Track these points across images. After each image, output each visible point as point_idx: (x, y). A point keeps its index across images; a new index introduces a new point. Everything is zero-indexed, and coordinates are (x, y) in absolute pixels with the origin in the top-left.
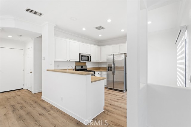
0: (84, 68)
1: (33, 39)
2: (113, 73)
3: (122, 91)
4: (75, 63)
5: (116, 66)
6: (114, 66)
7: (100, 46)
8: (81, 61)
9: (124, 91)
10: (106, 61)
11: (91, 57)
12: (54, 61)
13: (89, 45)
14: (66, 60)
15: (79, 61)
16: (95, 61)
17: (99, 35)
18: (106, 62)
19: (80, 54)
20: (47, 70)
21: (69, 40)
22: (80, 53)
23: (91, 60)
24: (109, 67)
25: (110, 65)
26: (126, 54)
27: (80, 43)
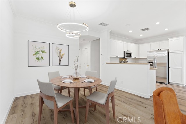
1: (90, 42)
4: (119, 59)
5: (157, 62)
6: (155, 61)
8: (126, 57)
9: (167, 84)
11: (132, 54)
12: (110, 57)
14: (116, 56)
15: (123, 57)
18: (147, 58)
19: (124, 52)
20: (107, 63)
21: (118, 41)
23: (132, 57)
25: (151, 60)
26: (168, 50)
27: (125, 43)
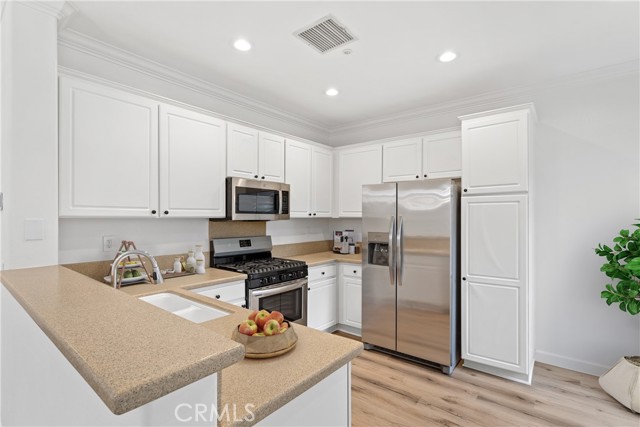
0: (256, 246)
2: (396, 274)
3: (438, 368)
4: (207, 223)
5: (406, 233)
6: (399, 237)
7: (334, 145)
8: (235, 217)
9: (451, 369)
10: (360, 215)
11: (286, 194)
12: (62, 219)
13: (282, 139)
14: (147, 213)
15: (222, 214)
16: (306, 215)
17: (324, 93)
18: (359, 219)
19: (228, 181)
21: (166, 108)
22: (229, 175)
23: (286, 211)
24: (372, 245)
25: (378, 234)
26: (458, 180)
27: (232, 126)
